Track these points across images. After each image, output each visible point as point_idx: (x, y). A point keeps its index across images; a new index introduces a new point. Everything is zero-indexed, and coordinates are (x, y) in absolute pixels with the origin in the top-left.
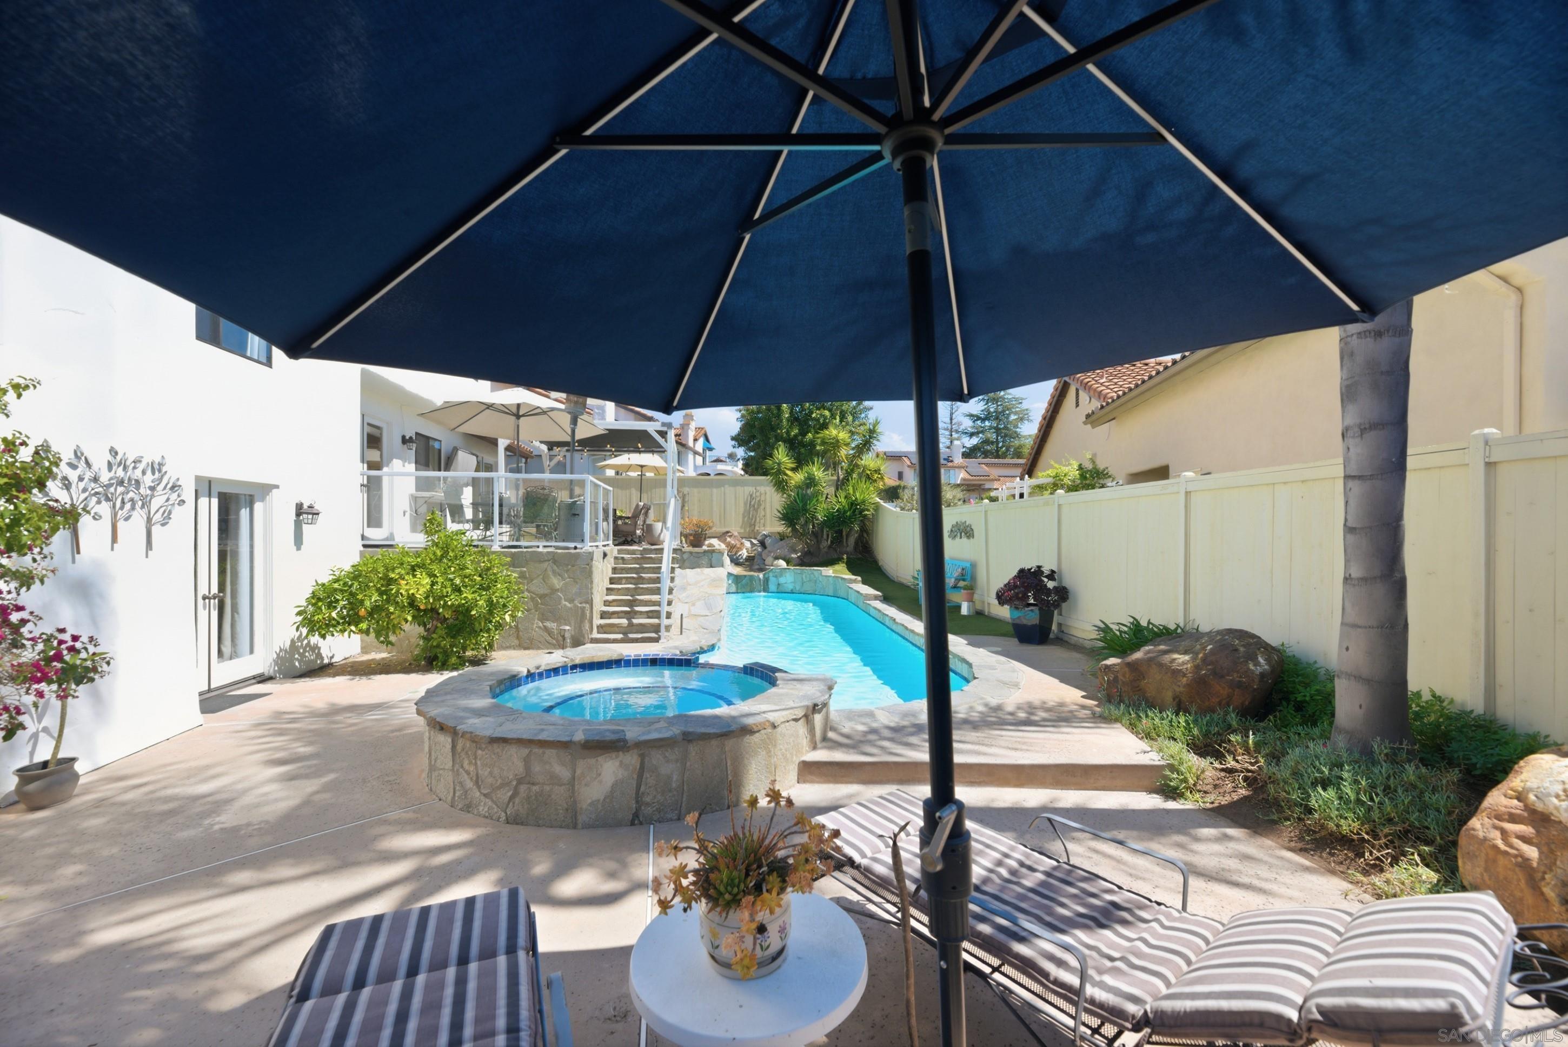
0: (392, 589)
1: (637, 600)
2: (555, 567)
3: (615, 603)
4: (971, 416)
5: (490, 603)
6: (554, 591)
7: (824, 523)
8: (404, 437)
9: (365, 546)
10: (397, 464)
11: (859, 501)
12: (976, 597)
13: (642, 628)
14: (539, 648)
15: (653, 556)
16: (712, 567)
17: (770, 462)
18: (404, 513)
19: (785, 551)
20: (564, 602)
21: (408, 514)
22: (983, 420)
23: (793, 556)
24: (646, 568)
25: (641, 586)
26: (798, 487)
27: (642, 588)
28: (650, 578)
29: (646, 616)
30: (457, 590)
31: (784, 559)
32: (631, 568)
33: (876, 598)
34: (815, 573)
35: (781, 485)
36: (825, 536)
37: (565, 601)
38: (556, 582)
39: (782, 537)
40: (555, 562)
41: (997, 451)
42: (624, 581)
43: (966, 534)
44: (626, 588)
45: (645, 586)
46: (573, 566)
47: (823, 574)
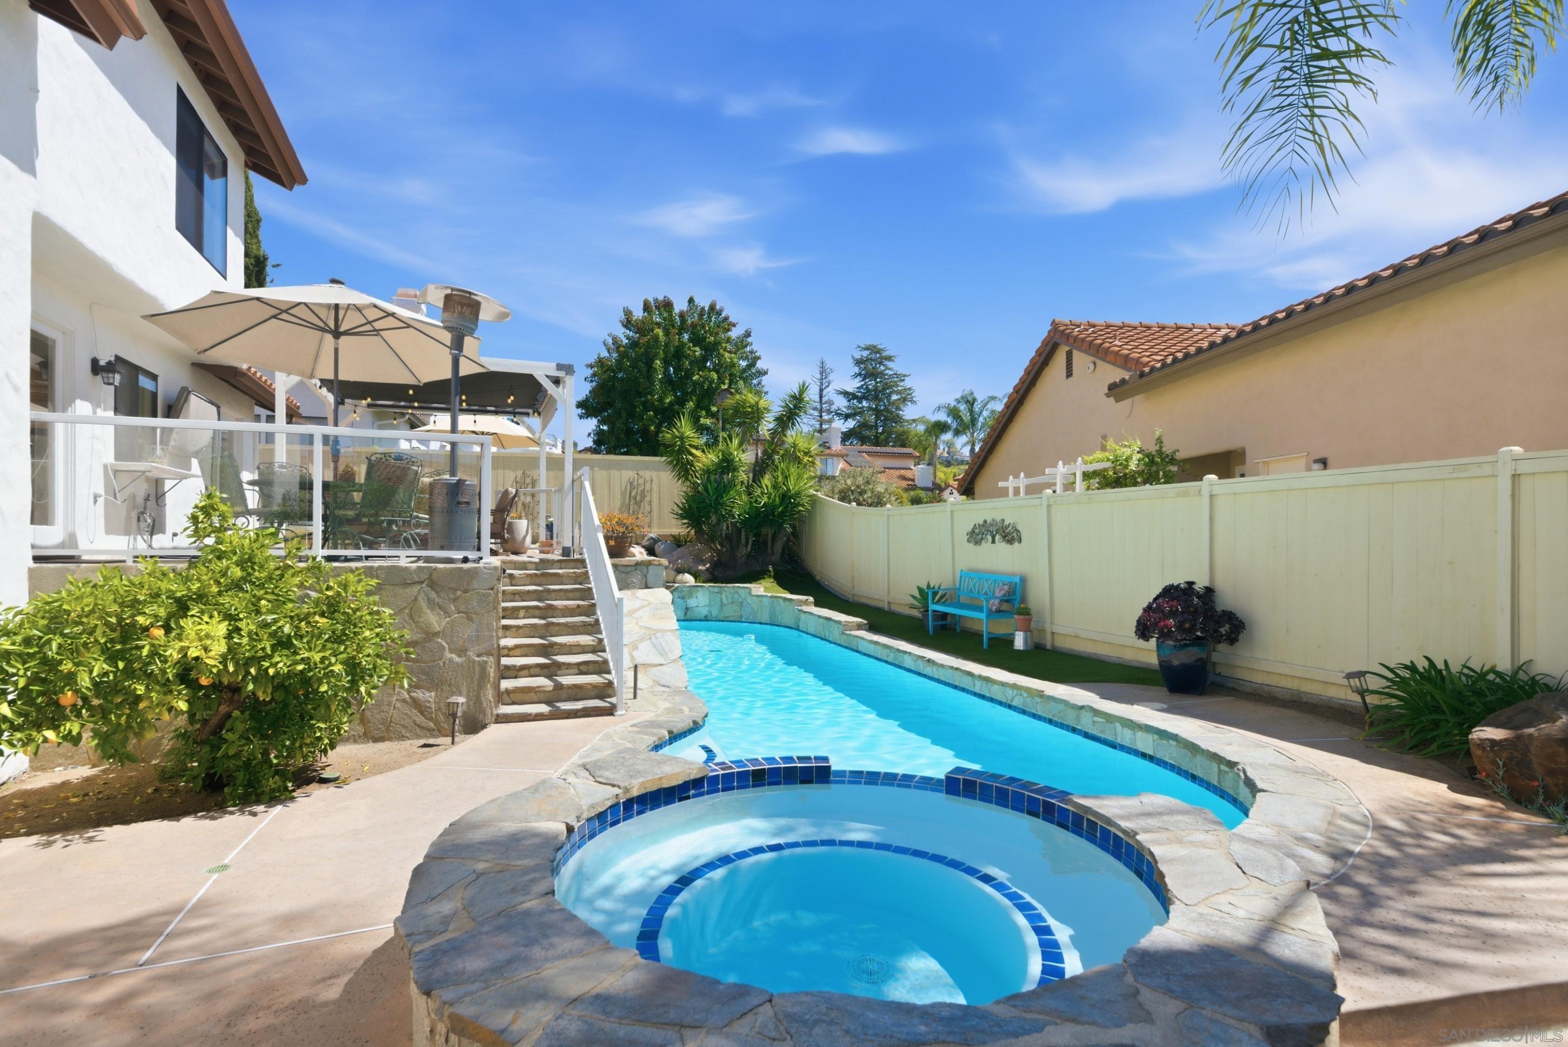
0: (140, 648)
1: (556, 644)
2: (433, 595)
3: (518, 652)
4: (845, 394)
5: (352, 666)
6: (430, 635)
7: (744, 522)
8: (95, 362)
9: (36, 559)
10: (82, 407)
11: (793, 492)
12: (1033, 625)
13: (577, 693)
14: (402, 738)
15: (560, 571)
16: (647, 587)
17: (669, 436)
18: (96, 498)
19: (689, 562)
20: (448, 655)
21: (101, 501)
22: (860, 400)
23: (700, 567)
24: (554, 591)
25: (554, 620)
26: (707, 472)
27: (559, 624)
28: (566, 607)
29: (576, 671)
30: (283, 644)
31: (689, 573)
32: (529, 591)
33: (859, 627)
34: (742, 592)
35: (683, 469)
36: (743, 540)
37: (451, 651)
38: (434, 620)
39: (678, 542)
40: (433, 585)
41: (877, 437)
42: (522, 613)
43: (1004, 537)
44: (532, 625)
45: (562, 620)
46: (466, 591)
47: (754, 593)
